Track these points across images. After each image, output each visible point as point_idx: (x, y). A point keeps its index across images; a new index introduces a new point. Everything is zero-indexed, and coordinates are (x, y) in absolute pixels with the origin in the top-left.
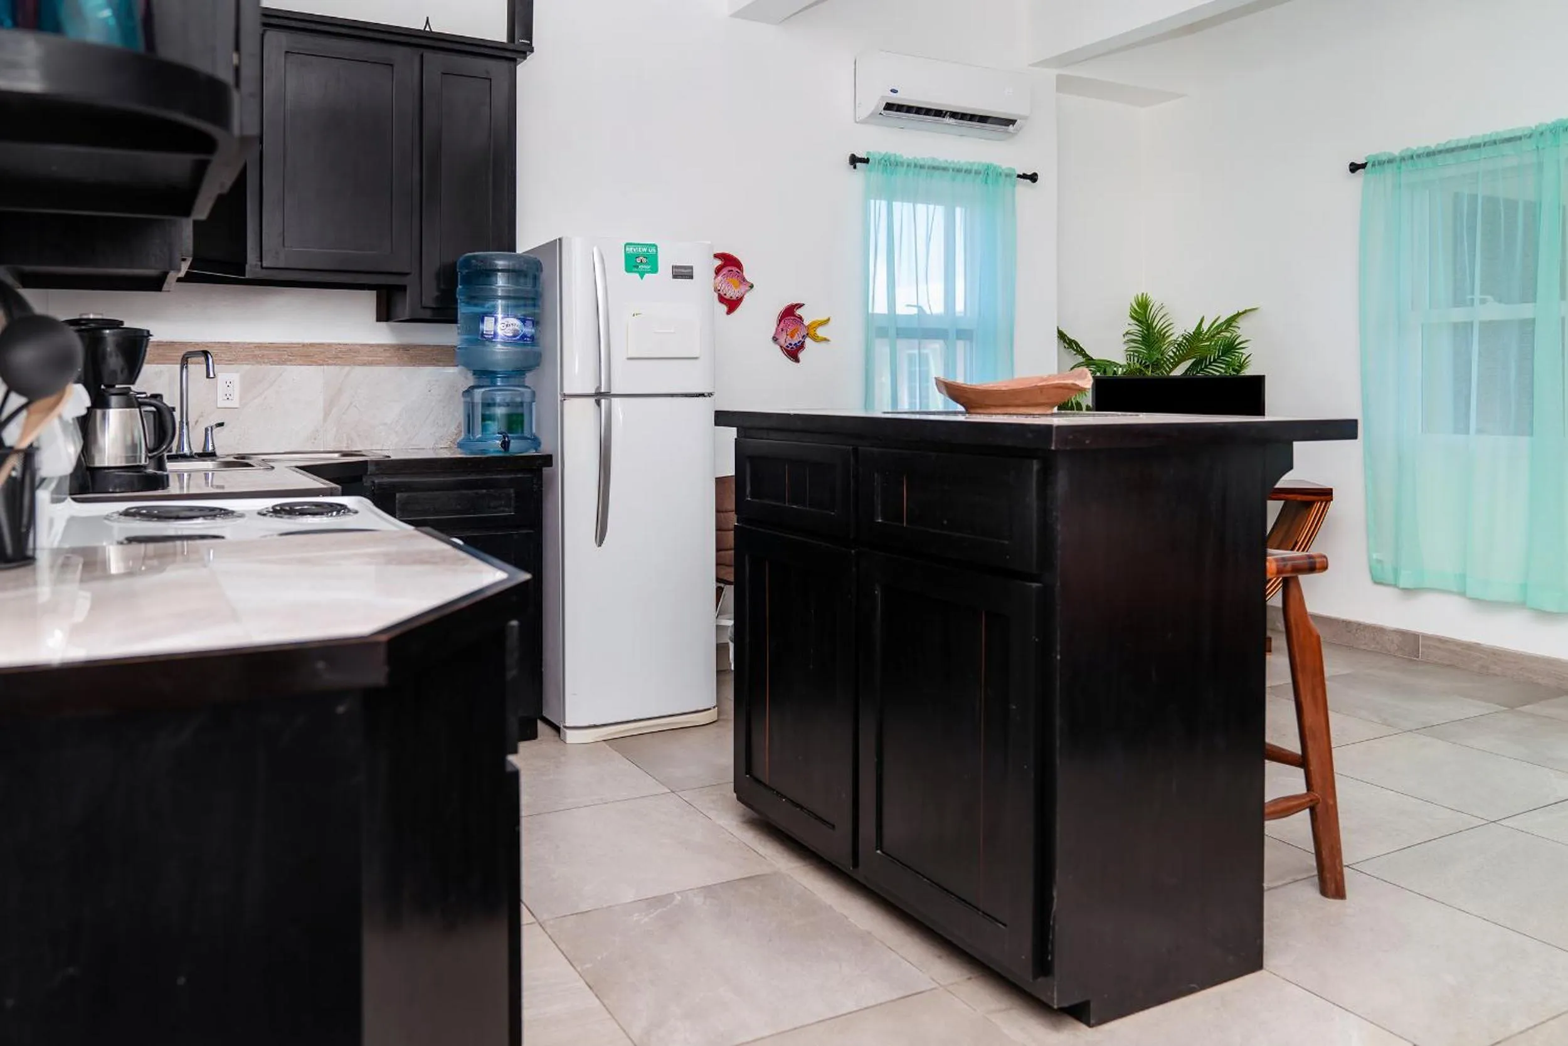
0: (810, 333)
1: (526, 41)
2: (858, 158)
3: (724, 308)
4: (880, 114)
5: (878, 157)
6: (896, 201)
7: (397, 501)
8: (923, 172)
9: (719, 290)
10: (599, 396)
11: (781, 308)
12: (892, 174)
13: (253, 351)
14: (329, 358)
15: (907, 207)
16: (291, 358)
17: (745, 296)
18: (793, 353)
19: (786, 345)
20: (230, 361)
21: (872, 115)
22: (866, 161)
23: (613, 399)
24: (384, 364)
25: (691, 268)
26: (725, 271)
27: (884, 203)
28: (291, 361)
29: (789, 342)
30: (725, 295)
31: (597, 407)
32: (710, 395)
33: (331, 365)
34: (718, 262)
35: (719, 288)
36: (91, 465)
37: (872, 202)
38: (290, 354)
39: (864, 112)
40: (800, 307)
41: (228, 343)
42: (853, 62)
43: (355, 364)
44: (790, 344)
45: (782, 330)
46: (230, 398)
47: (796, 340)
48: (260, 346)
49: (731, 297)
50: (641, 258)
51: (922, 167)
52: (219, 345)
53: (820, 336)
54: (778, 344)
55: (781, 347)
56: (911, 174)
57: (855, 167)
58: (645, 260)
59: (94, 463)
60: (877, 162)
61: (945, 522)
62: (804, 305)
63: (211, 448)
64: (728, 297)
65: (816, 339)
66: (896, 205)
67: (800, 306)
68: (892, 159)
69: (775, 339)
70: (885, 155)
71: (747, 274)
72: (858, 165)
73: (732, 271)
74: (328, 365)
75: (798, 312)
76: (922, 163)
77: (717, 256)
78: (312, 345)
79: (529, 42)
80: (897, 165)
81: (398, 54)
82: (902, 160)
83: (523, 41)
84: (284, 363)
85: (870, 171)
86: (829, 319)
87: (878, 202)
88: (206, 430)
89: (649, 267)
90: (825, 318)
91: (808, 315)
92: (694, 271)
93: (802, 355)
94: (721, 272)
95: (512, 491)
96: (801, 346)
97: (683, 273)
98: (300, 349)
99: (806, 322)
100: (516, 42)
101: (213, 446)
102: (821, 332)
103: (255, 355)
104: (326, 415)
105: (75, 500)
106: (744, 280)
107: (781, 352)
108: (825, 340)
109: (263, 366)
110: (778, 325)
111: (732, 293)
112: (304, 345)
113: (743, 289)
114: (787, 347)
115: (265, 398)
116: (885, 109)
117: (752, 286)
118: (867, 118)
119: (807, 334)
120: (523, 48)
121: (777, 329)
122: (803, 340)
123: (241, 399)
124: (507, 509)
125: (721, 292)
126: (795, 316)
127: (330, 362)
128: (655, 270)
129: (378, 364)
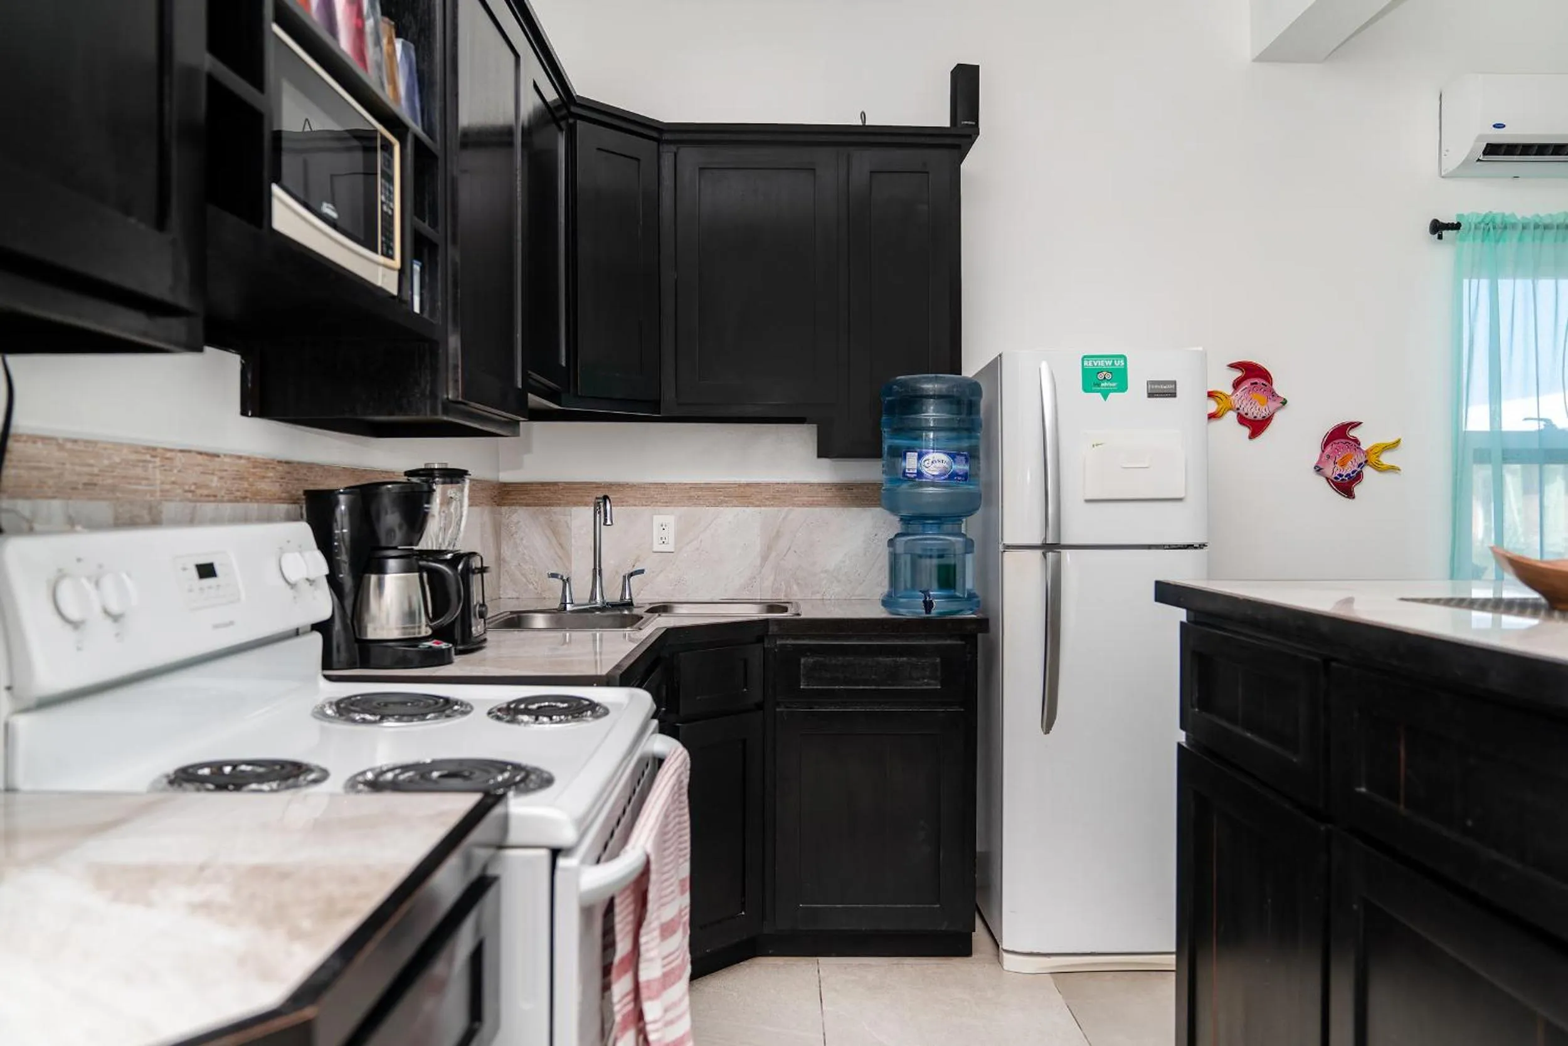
0: (1371, 459)
1: (970, 123)
2: (1443, 224)
3: (1246, 431)
4: (1479, 160)
5: (1475, 220)
6: (1506, 277)
7: (802, 667)
8: (1550, 234)
9: (1238, 409)
10: (1047, 547)
11: (1329, 427)
12: (1497, 241)
13: (688, 492)
14: (767, 499)
15: (1523, 285)
16: (726, 499)
17: (1275, 414)
18: (1345, 487)
19: (1334, 476)
20: (667, 502)
21: (1465, 163)
22: (1456, 227)
23: (1063, 552)
24: (825, 505)
25: (1174, 383)
26: (1246, 385)
27: (1485, 283)
28: (726, 502)
29: (1338, 472)
30: (1247, 414)
31: (1044, 559)
32: (1202, 546)
33: (769, 506)
34: (1238, 374)
35: (1238, 406)
36: (364, 638)
37: (1466, 282)
38: (726, 495)
39: (1453, 161)
40: (1353, 428)
41: (664, 484)
42: (1439, 95)
43: (794, 505)
44: (1341, 475)
45: (1329, 457)
46: (666, 542)
47: (1349, 469)
48: (695, 487)
49: (1255, 417)
50: (1105, 373)
51: (1546, 227)
52: (655, 486)
53: (1384, 463)
54: (1323, 475)
55: (1327, 479)
56: (1528, 238)
57: (1440, 237)
58: (1109, 376)
59: (366, 634)
60: (1473, 226)
61: (1470, 823)
62: (1360, 423)
63: (627, 597)
64: (1250, 416)
65: (1379, 468)
66: (1505, 286)
67: (1355, 425)
68: (1498, 220)
69: (1318, 469)
70: (1486, 216)
71: (1278, 387)
72: (1445, 233)
73: (1256, 383)
74: (765, 506)
75: (1353, 433)
76: (1548, 221)
77: (1233, 366)
78: (748, 485)
79: (974, 123)
80: (1505, 228)
81: (823, 156)
82: (1513, 221)
83: (966, 122)
84: (720, 504)
85: (1462, 239)
86: (1398, 442)
87: (1474, 282)
88: (624, 577)
89: (1114, 384)
90: (1396, 439)
91: (1367, 438)
92: (1178, 386)
93: (1357, 489)
94: (1240, 387)
95: (938, 660)
96: (1358, 477)
97: (1162, 391)
98: (737, 489)
99: (1364, 446)
100: (959, 126)
101: (630, 594)
102: (1386, 459)
103: (691, 497)
104: (765, 558)
105: (328, 678)
106: (1273, 394)
107: (1327, 485)
108: (1393, 469)
109: (699, 508)
110: (1323, 451)
111: (1255, 411)
112: (740, 485)
113: (1273, 405)
114: (1336, 478)
115: (701, 541)
116: (1485, 153)
117: (1284, 402)
118: (1458, 168)
119: (1366, 462)
120: (967, 131)
121: (1321, 456)
122: (1359, 469)
123: (676, 544)
124: (932, 682)
125: (1241, 411)
126: (1348, 438)
127: (768, 503)
128: (1123, 387)
129: (818, 505)
